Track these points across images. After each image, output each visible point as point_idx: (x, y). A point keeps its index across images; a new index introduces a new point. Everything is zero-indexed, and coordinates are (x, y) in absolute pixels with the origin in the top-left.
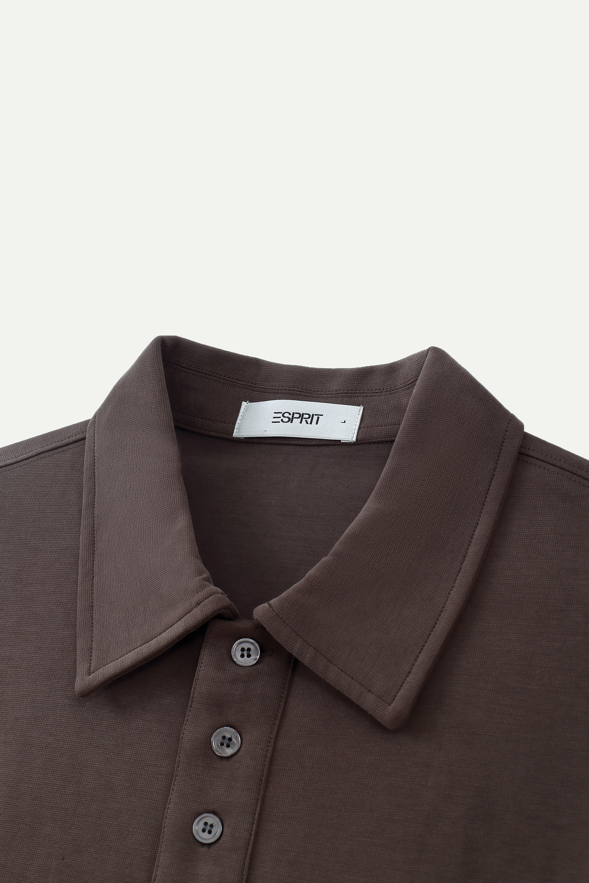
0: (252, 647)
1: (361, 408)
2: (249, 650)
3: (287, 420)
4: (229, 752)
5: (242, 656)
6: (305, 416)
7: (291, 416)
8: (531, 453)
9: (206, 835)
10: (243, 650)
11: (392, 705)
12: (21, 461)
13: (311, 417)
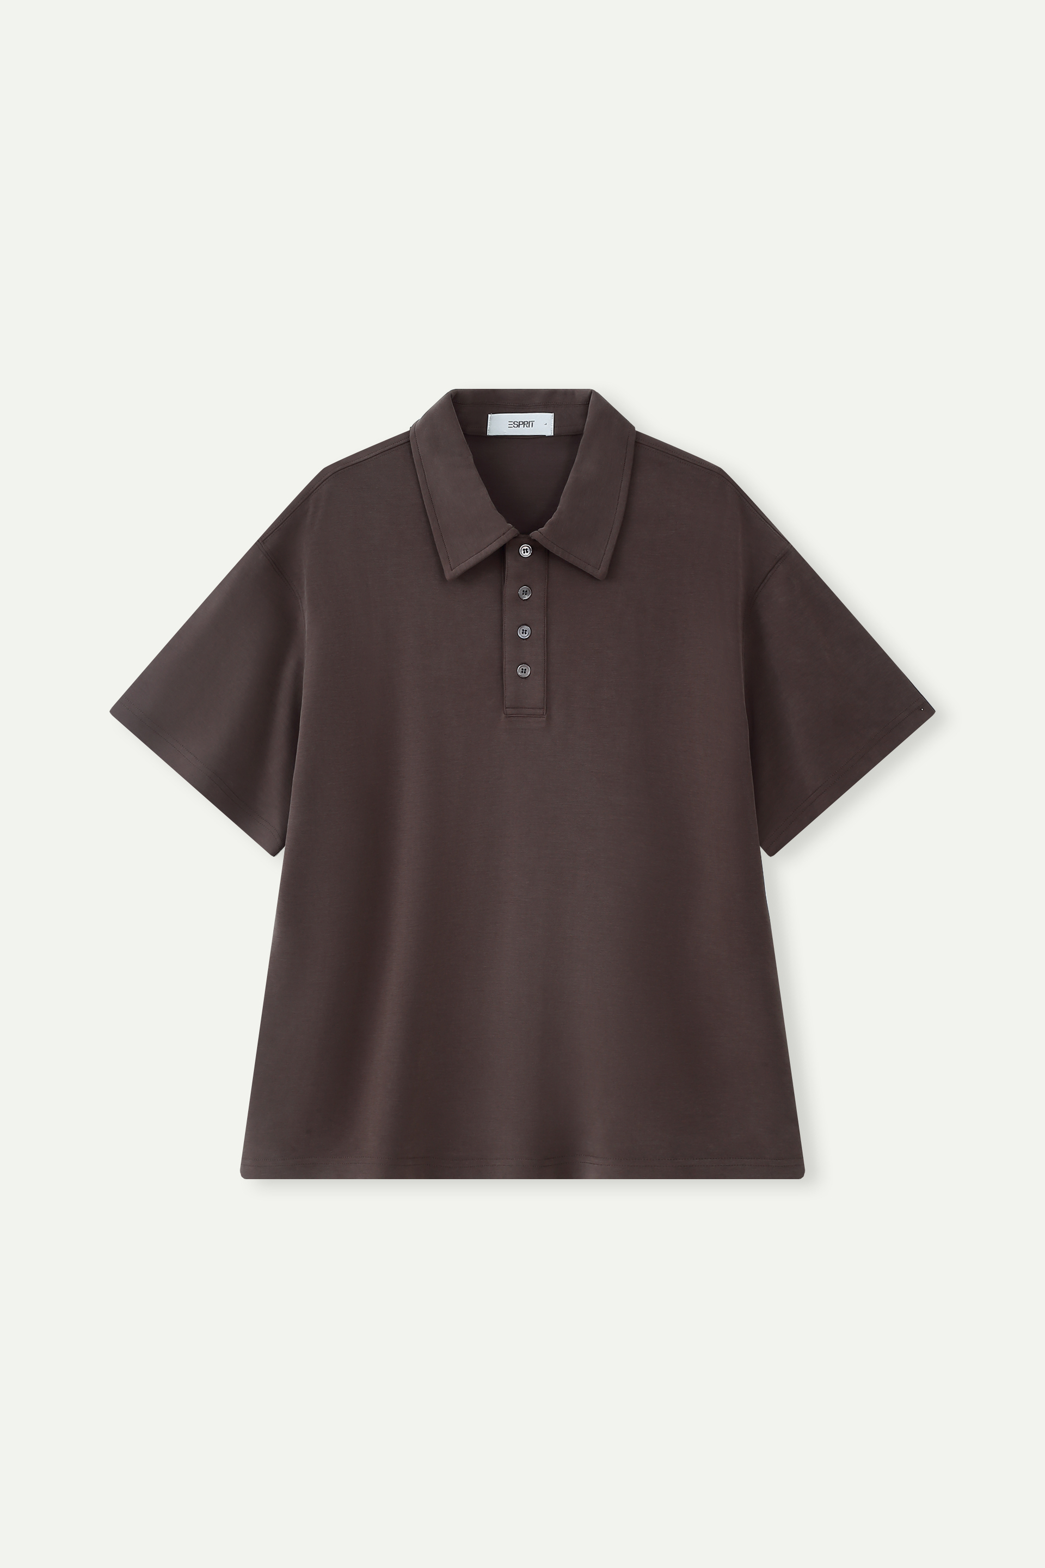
0: (528, 548)
1: (553, 414)
2: (527, 549)
3: (516, 426)
4: (527, 597)
5: (524, 553)
6: (526, 423)
7: (518, 424)
8: (641, 442)
9: (524, 635)
10: (524, 550)
11: (600, 569)
12: (373, 457)
13: (529, 423)
